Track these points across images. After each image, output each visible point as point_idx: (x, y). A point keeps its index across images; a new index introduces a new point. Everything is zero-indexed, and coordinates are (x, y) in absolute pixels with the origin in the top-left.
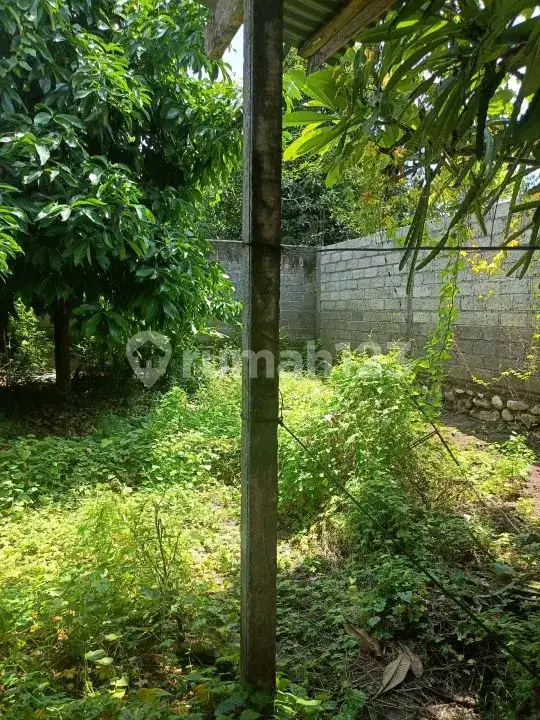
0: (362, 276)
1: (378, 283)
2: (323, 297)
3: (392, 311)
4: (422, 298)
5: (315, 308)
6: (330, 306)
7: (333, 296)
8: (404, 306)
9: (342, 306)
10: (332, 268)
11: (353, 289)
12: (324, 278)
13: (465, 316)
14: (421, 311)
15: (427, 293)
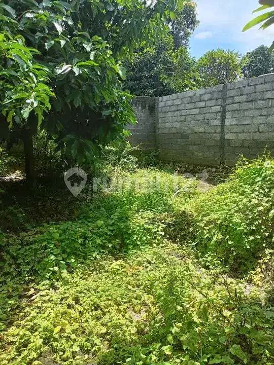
0: (188, 113)
1: (201, 117)
2: (160, 126)
3: (209, 133)
4: (232, 125)
5: (155, 132)
6: (166, 131)
7: (168, 125)
8: (219, 130)
9: (174, 130)
10: (168, 109)
11: (181, 121)
12: (161, 115)
13: (263, 134)
14: (231, 132)
15: (235, 123)
